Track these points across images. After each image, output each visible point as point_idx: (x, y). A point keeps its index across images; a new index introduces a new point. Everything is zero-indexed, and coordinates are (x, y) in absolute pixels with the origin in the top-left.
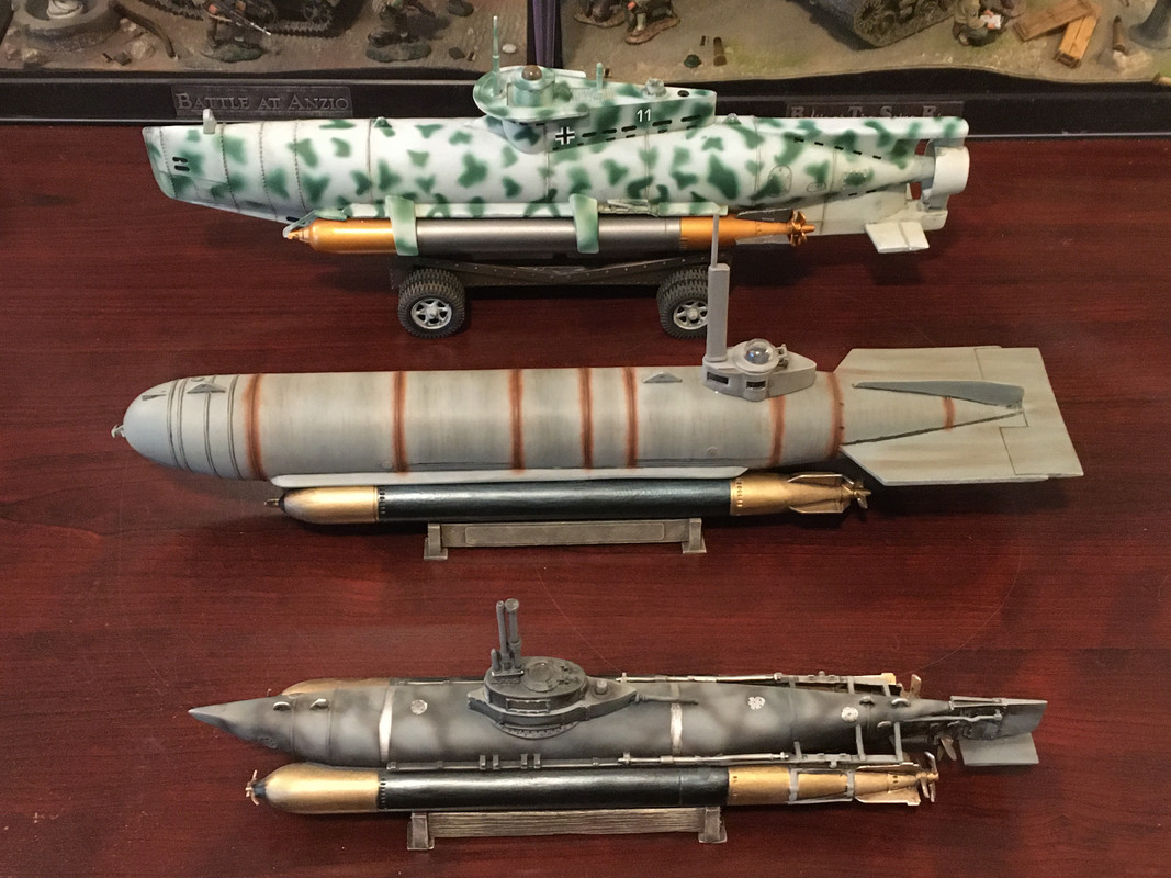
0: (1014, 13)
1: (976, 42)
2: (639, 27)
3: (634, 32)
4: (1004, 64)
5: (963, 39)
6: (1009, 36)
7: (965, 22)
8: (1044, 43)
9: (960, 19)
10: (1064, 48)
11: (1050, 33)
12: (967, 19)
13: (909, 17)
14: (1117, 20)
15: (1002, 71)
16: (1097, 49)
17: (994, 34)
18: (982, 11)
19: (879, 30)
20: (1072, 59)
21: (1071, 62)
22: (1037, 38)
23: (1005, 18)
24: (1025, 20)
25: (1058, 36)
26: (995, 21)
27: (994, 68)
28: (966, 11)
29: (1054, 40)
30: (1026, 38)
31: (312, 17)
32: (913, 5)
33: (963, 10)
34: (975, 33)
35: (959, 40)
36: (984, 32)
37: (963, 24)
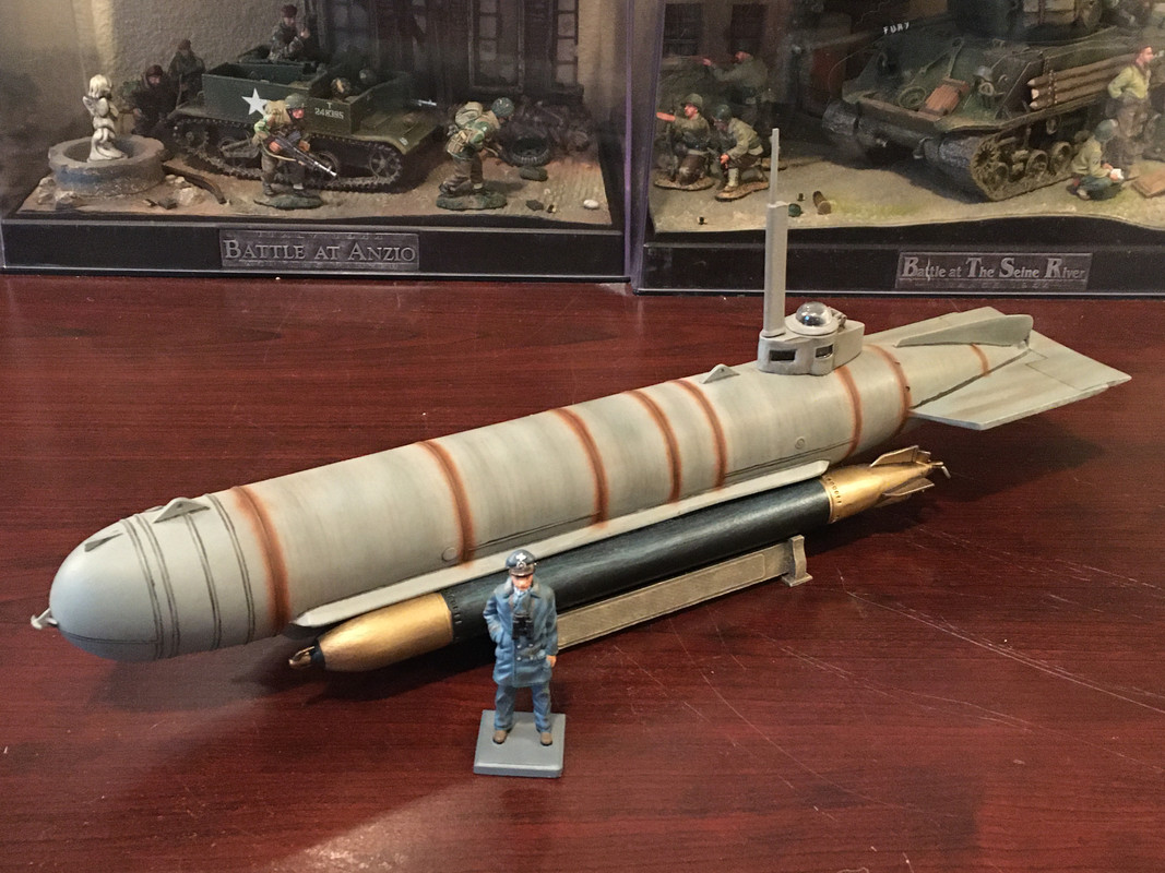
1: (1097, 194)
2: (732, 183)
3: (726, 188)
5: (1082, 193)
6: (1132, 191)
7: (1085, 173)
9: (1078, 172)
12: (1087, 169)
17: (1116, 187)
18: (1103, 163)
19: (990, 181)
22: (1158, 195)
23: (1126, 175)
24: (1143, 180)
26: (1117, 173)
28: (1087, 160)
30: (1148, 194)
31: (379, 170)
32: (1025, 161)
33: (1083, 159)
34: (1097, 182)
35: (1078, 195)
36: (1108, 182)
37: (1083, 175)
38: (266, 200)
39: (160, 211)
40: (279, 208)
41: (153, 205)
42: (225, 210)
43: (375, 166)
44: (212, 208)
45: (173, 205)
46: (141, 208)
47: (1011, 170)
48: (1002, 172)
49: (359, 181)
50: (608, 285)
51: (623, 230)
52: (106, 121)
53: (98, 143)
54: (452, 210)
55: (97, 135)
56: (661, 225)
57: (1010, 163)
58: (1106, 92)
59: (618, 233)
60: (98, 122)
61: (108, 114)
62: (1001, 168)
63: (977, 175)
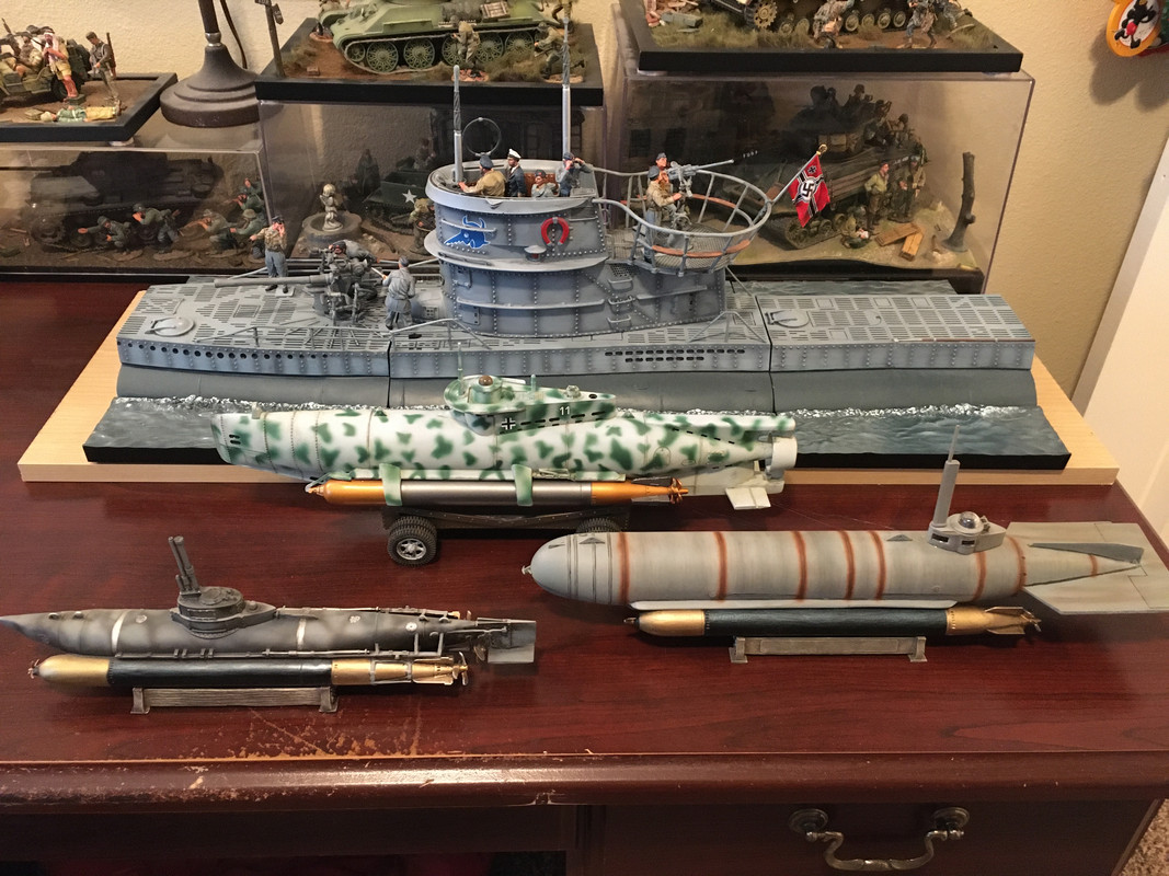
0: (875, 232)
1: (854, 246)
4: (871, 258)
5: (847, 245)
6: (873, 243)
7: (848, 235)
8: (893, 247)
9: (845, 233)
10: (905, 249)
11: (896, 242)
12: (849, 233)
13: (816, 233)
14: (934, 237)
15: (871, 261)
16: (923, 250)
17: (866, 241)
18: (857, 229)
19: (798, 239)
20: (909, 255)
21: (909, 258)
22: (889, 244)
23: (871, 234)
24: (882, 235)
25: (901, 245)
26: (865, 234)
27: (866, 260)
29: (899, 246)
30: (883, 244)
32: (818, 226)
33: (847, 227)
34: (855, 239)
35: (845, 247)
36: (859, 240)
37: (846, 236)
47: (810, 232)
52: (332, 209)
53: (328, 220)
55: (328, 216)
57: (809, 229)
58: (863, 187)
60: (327, 209)
61: (333, 205)
62: (804, 231)
63: (789, 236)
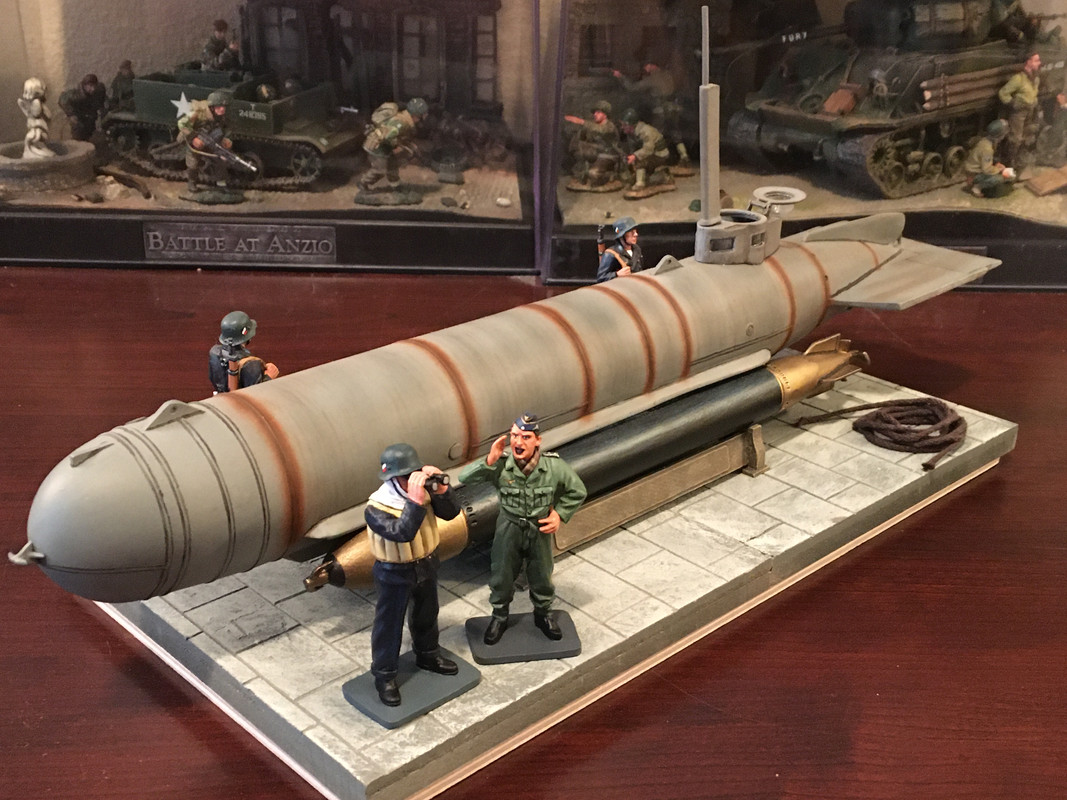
1: (991, 191)
2: (640, 183)
3: (634, 188)
4: (1024, 212)
5: (976, 191)
6: (1025, 188)
7: (978, 171)
8: (1059, 198)
9: (973, 169)
12: (980, 168)
13: (917, 175)
17: (1010, 185)
18: (995, 161)
19: (887, 179)
22: (1053, 193)
23: (1018, 173)
24: (1033, 180)
27: (1016, 214)
28: (980, 158)
30: (1040, 193)
31: (300, 169)
33: (976, 159)
34: (989, 180)
35: (972, 193)
36: (1000, 179)
37: (977, 174)
38: (190, 195)
39: (87, 204)
40: (202, 202)
41: (81, 199)
42: (150, 204)
43: (297, 166)
44: (137, 202)
45: (100, 199)
46: (69, 201)
47: (907, 169)
48: (898, 169)
49: (281, 181)
50: (519, 277)
51: (533, 225)
52: (38, 122)
53: (31, 143)
54: (369, 205)
55: (30, 135)
56: (569, 218)
57: (906, 164)
58: (996, 98)
59: (528, 227)
60: (32, 122)
61: (41, 115)
62: (897, 167)
63: (874, 172)
